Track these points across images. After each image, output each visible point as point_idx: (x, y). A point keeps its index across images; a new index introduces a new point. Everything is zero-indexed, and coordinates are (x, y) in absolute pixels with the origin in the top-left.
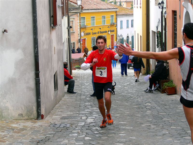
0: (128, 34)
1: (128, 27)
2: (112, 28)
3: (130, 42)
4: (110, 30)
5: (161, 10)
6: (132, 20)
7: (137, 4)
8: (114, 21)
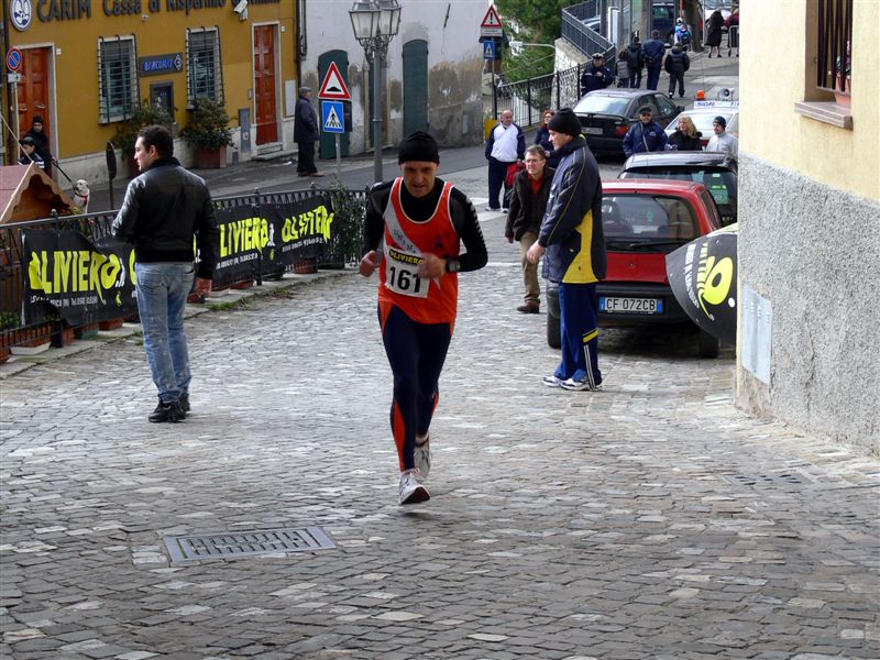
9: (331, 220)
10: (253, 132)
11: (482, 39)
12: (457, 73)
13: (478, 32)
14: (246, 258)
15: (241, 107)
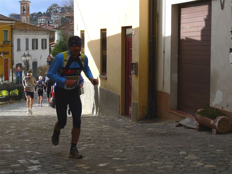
1: (27, 49)
2: (6, 49)
4: (3, 52)
6: (32, 39)
8: (9, 39)
9: (18, 92)
10: (4, 78)
11: (47, 62)
12: (43, 68)
13: (46, 60)
14: (4, 97)
15: (2, 74)
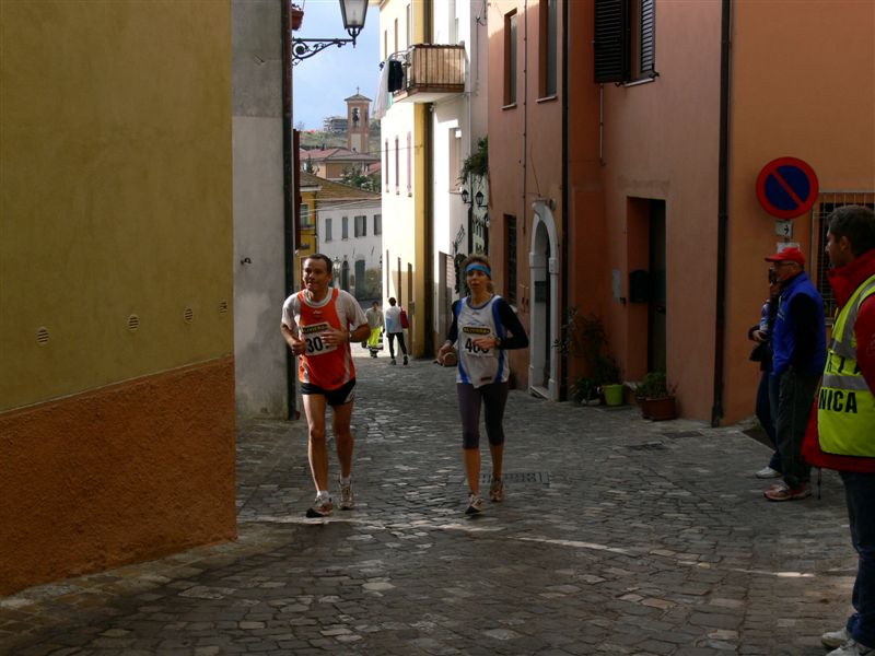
0: (345, 256)
1: (345, 236)
3: (352, 277)
5: (467, 207)
6: (356, 218)
7: (397, 185)
8: (310, 220)
